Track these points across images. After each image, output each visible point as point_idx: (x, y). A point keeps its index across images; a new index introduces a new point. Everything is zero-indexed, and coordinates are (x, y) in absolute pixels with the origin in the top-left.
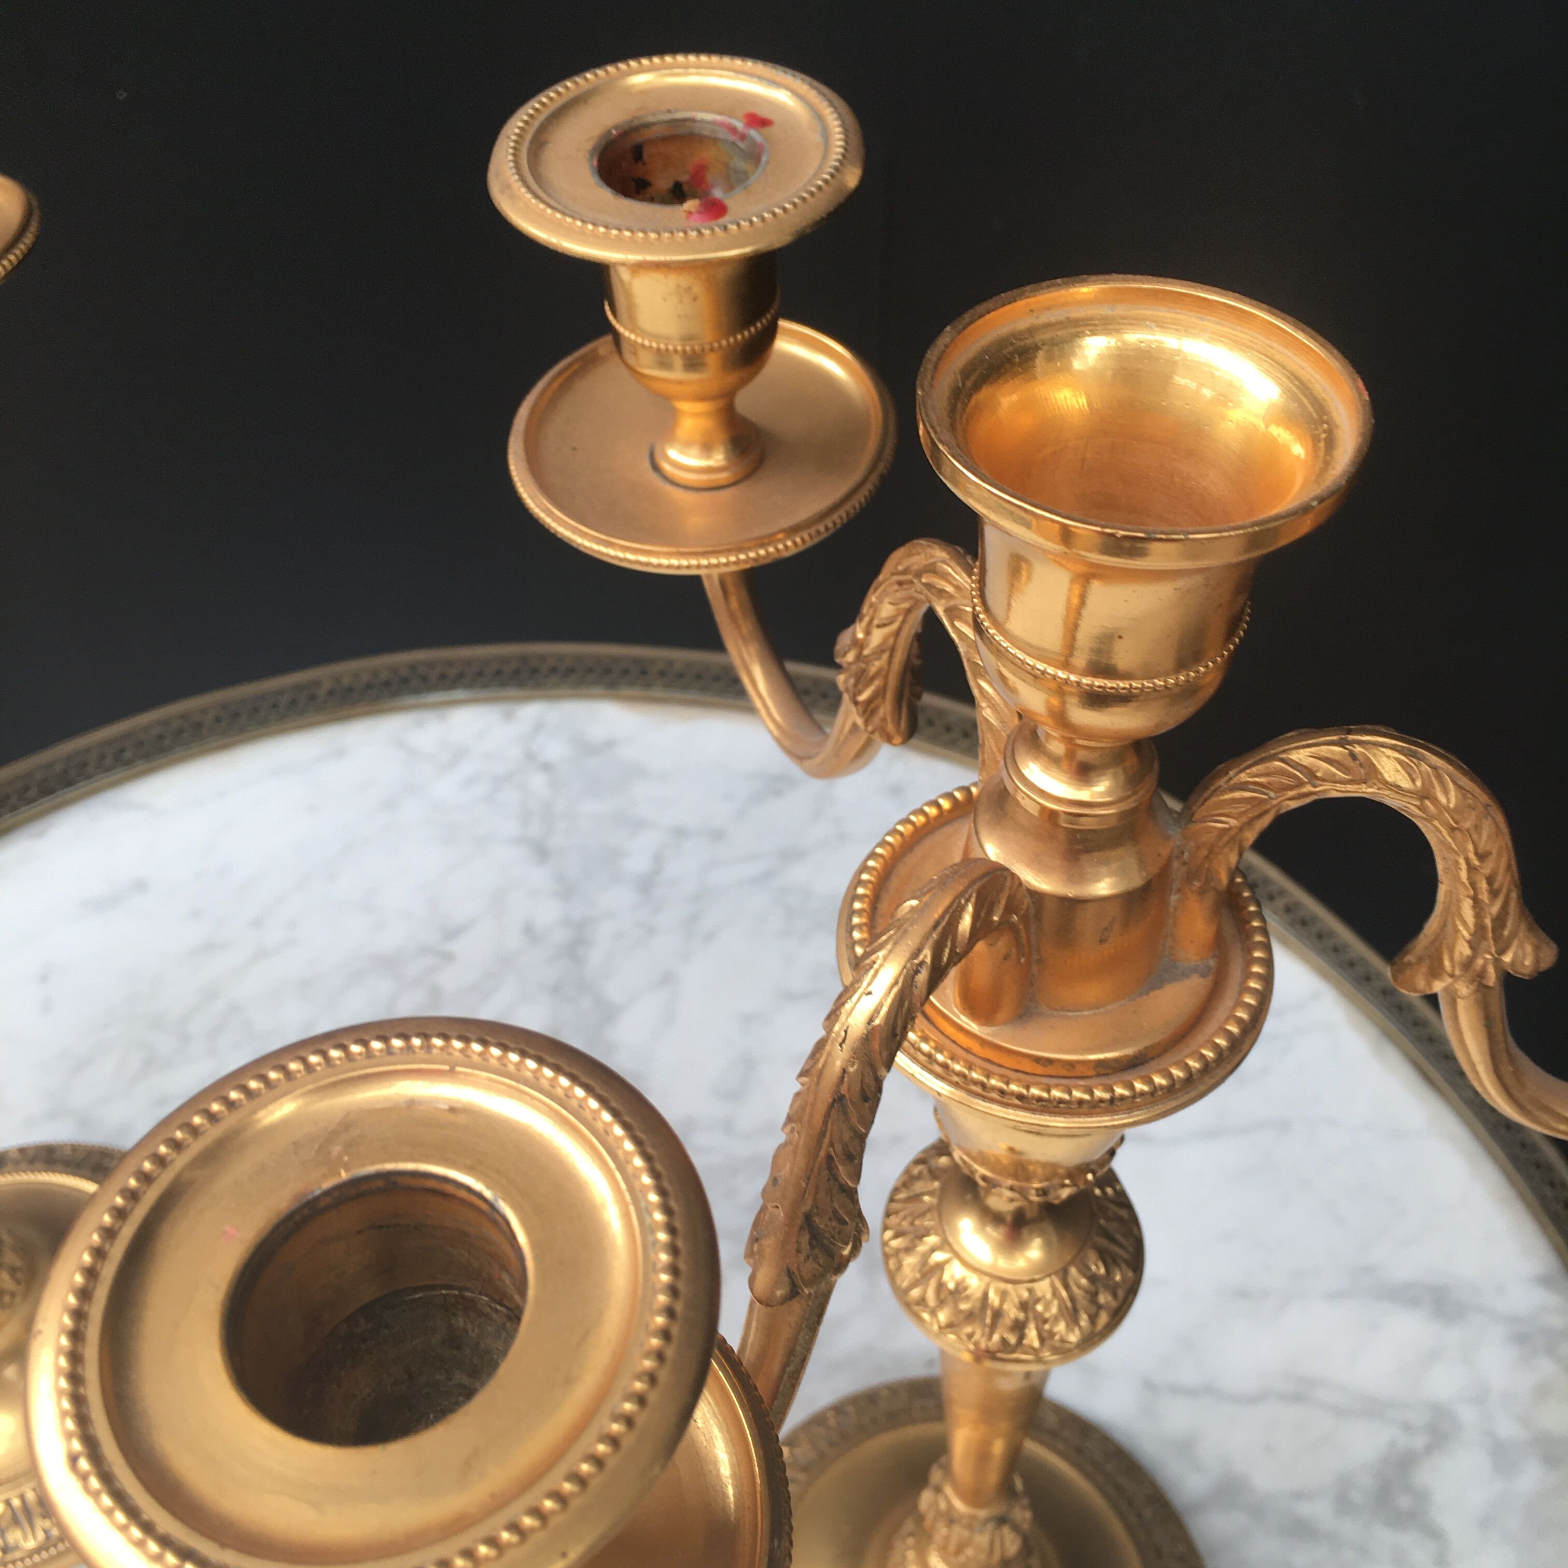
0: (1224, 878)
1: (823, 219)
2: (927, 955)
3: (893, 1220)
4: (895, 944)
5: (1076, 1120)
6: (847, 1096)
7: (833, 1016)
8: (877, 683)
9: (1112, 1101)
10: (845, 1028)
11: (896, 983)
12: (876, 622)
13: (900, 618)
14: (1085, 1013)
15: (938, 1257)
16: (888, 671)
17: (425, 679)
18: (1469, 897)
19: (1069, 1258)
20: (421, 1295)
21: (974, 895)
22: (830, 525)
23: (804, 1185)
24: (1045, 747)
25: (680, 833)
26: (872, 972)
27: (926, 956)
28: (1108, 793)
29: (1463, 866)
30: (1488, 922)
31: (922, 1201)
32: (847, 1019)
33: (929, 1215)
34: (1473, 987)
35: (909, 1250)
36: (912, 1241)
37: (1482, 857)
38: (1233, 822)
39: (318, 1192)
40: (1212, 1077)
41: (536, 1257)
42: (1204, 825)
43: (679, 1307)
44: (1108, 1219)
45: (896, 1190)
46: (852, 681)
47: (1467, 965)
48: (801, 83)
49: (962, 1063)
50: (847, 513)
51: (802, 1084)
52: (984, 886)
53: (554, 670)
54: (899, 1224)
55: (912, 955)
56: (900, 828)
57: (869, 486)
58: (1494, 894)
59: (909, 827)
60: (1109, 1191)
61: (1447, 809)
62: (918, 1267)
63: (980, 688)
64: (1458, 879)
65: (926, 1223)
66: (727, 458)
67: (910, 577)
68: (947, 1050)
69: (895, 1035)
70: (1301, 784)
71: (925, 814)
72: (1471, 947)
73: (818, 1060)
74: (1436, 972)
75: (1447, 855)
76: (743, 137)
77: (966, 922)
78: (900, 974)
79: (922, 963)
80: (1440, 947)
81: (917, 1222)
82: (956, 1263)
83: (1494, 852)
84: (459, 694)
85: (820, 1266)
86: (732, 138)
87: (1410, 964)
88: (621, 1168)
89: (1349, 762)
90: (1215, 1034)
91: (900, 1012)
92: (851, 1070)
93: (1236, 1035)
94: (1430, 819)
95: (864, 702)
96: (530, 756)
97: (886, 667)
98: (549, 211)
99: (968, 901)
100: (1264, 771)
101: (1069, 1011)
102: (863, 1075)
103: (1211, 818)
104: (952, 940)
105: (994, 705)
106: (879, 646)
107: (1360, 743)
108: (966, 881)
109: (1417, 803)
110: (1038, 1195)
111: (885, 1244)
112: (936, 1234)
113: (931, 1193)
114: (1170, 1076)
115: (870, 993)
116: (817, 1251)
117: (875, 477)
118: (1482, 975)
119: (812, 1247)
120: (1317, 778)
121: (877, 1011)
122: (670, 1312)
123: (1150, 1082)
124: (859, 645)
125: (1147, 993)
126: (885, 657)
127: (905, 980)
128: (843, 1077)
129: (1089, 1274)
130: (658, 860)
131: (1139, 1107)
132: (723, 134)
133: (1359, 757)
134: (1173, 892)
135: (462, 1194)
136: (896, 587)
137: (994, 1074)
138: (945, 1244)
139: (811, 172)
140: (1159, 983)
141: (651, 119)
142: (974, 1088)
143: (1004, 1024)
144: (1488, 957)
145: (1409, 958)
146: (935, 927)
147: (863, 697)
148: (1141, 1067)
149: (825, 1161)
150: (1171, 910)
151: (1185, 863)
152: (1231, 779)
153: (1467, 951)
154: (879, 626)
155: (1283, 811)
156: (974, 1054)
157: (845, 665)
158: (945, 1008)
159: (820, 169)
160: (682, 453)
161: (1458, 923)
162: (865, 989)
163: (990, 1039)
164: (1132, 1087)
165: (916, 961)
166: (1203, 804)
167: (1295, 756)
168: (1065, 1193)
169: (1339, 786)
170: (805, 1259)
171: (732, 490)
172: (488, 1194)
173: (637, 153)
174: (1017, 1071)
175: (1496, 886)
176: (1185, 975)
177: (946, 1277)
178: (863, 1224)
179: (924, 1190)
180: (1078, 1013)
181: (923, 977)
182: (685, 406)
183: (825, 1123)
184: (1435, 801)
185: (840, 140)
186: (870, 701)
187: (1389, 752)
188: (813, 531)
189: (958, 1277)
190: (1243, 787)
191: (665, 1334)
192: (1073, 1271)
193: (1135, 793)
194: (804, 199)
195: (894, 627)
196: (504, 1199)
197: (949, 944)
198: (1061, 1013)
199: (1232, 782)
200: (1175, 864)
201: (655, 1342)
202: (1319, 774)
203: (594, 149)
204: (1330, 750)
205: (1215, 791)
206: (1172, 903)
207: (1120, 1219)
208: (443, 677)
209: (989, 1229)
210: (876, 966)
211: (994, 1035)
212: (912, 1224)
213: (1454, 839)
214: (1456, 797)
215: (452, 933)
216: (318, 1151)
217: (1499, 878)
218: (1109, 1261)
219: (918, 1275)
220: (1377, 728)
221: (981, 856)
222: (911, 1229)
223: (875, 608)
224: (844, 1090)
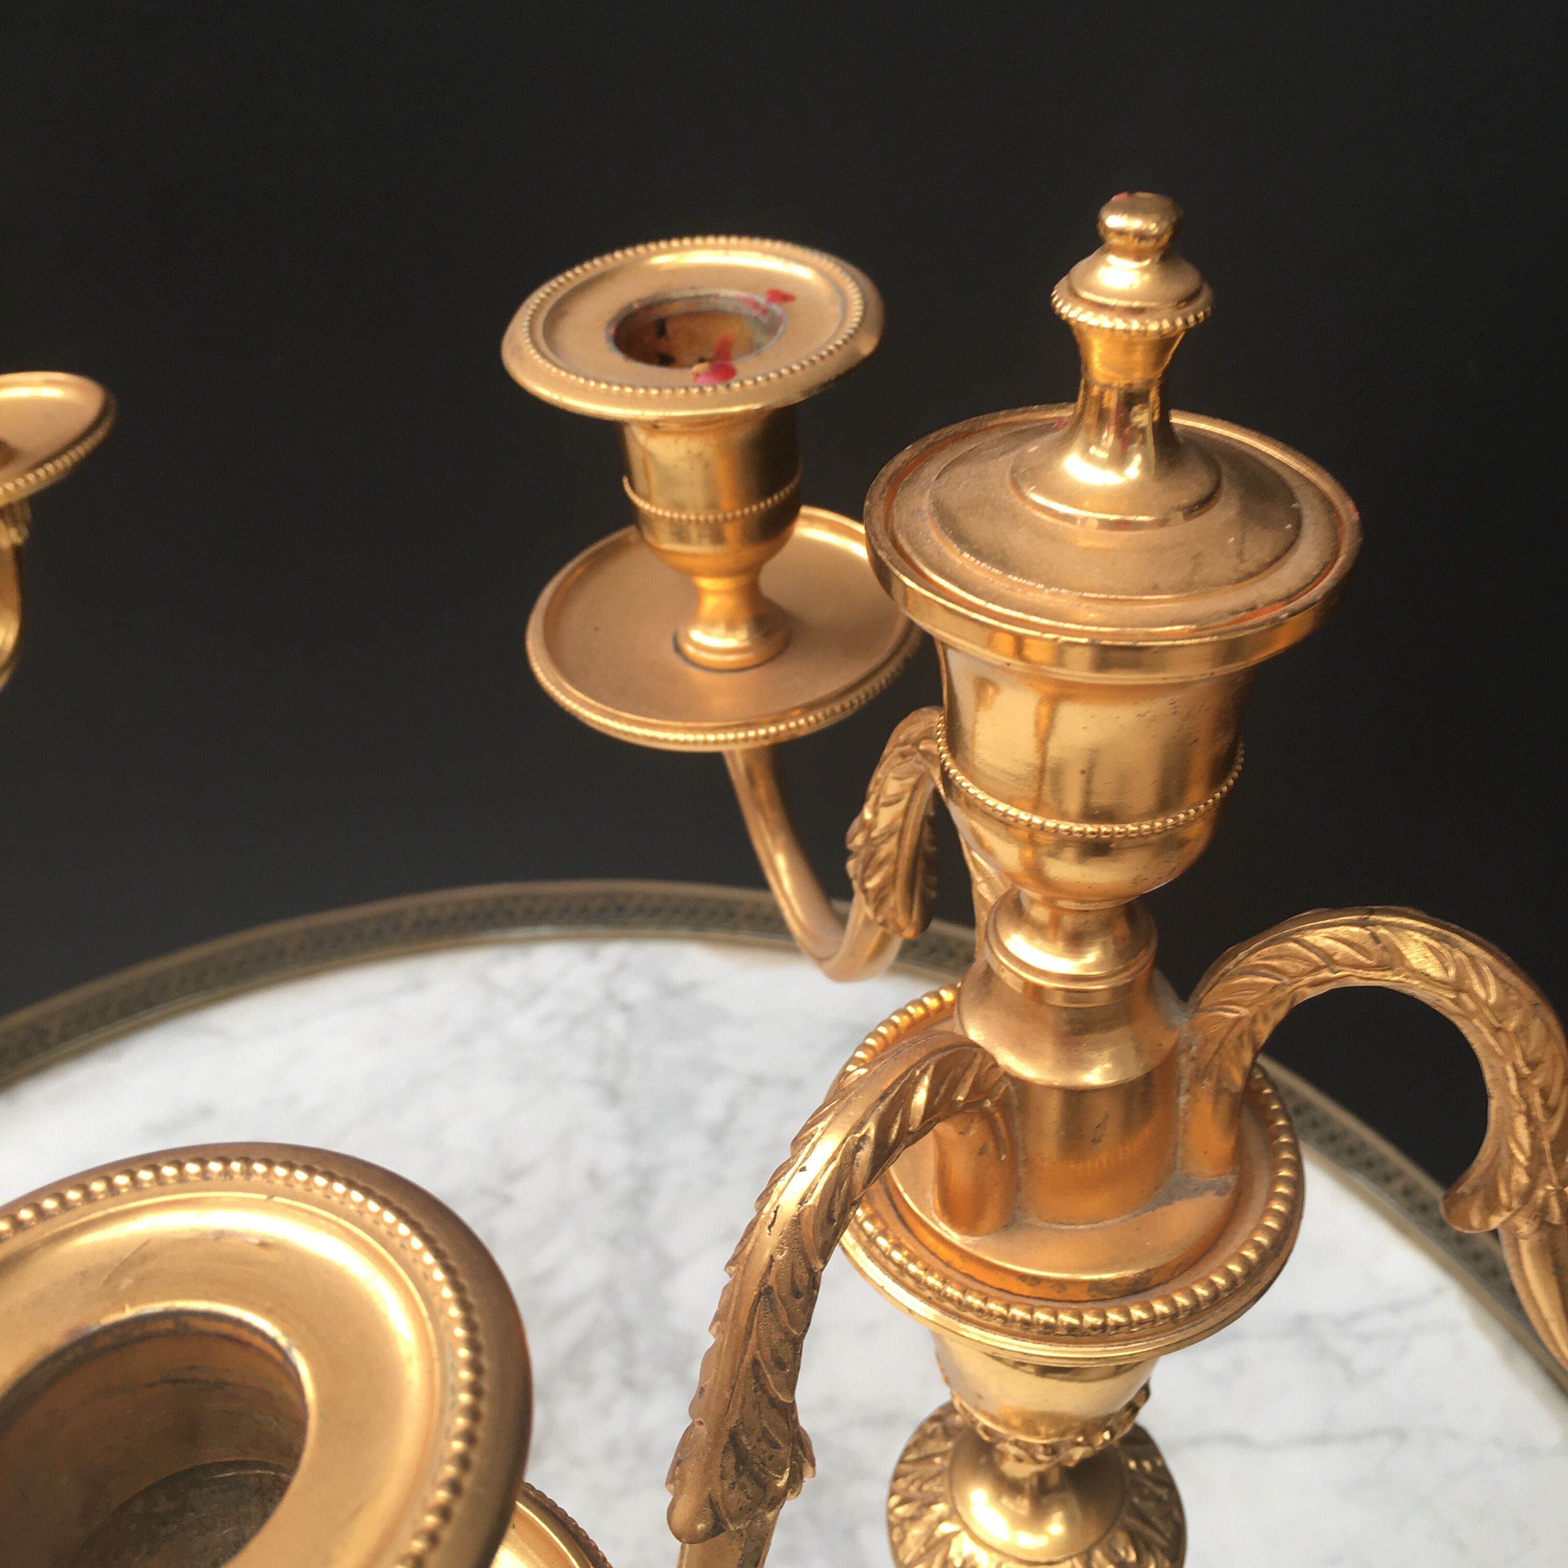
0: (1238, 1079)
1: (830, 381)
2: (871, 1129)
3: (901, 1483)
4: (836, 1115)
5: (1063, 1348)
6: (775, 1289)
7: (765, 1196)
8: (887, 869)
9: (1104, 1327)
10: (775, 1209)
11: (833, 1158)
12: (882, 800)
13: (907, 796)
14: (1081, 1227)
15: (945, 1528)
16: (898, 857)
17: (510, 913)
18: (1520, 1112)
19: (1092, 1538)
20: (234, 1473)
21: (932, 1068)
22: (847, 705)
23: (727, 1395)
24: (1028, 915)
25: (758, 1081)
26: (809, 1146)
27: (868, 1130)
28: (1097, 965)
29: (1511, 1074)
30: (1547, 1145)
31: (934, 1463)
32: (778, 1198)
33: (938, 1480)
34: (1535, 1225)
35: (913, 1519)
36: (919, 1509)
37: (1532, 1065)
38: (1244, 1011)
39: (95, 1328)
40: (1224, 1310)
41: (321, 1415)
42: (1210, 1014)
43: (468, 1482)
44: (1143, 1498)
45: (907, 1450)
46: (860, 867)
47: (1527, 1195)
48: (828, 263)
49: (936, 1276)
50: (867, 696)
51: (731, 1275)
52: (945, 1059)
53: (640, 910)
54: (906, 1489)
55: (853, 1128)
56: (896, 1019)
57: (892, 668)
58: (1550, 1111)
59: (906, 1018)
60: (1147, 1465)
61: (1486, 1003)
62: (924, 1540)
63: (974, 860)
64: (1507, 1090)
65: (936, 1489)
66: (750, 638)
67: (908, 747)
68: (922, 1260)
69: (830, 1220)
70: (1318, 969)
71: (924, 1006)
72: (1530, 1175)
73: (746, 1246)
74: (1492, 1205)
75: (1494, 1062)
76: (765, 311)
77: (920, 1098)
78: (839, 1149)
79: (864, 1138)
80: (1495, 1174)
81: (926, 1488)
82: (964, 1535)
83: (1547, 1058)
84: (544, 930)
85: (748, 1498)
86: (755, 313)
87: (1463, 1195)
88: (434, 1317)
89: (1369, 945)
90: (1230, 1259)
91: (837, 1192)
92: (779, 1257)
93: (1254, 1261)
94: (1468, 1016)
95: (874, 889)
96: (610, 996)
97: (895, 851)
98: (554, 370)
99: (924, 1072)
100: (1276, 953)
101: (1062, 1223)
102: (793, 1265)
103: (1222, 1005)
104: (902, 1115)
105: (988, 879)
106: (888, 826)
107: (1385, 925)
108: (924, 1052)
109: (1452, 996)
110: (1046, 1454)
111: (890, 1511)
112: (945, 1501)
113: (942, 1454)
114: (1173, 1303)
115: (803, 1169)
116: (744, 1479)
117: (897, 661)
118: (1543, 1211)
119: (739, 1474)
120: (1336, 963)
121: (811, 1190)
122: (455, 1487)
123: (1149, 1309)
124: (868, 827)
125: (1154, 1209)
126: (894, 840)
127: (844, 1156)
128: (770, 1267)
129: (1116, 1560)
130: (733, 1109)
131: (1137, 1338)
132: (746, 310)
133: (1381, 939)
134: (1182, 1093)
135: (258, 1341)
136: (900, 760)
137: (971, 1289)
138: (954, 1514)
139: (825, 339)
140: (1170, 1199)
141: (675, 295)
142: (948, 1305)
143: (988, 1233)
144: (1550, 1187)
145: (1463, 1189)
146: (882, 1098)
147: (870, 884)
148: (1143, 1294)
149: (750, 1366)
150: (1181, 1114)
151: (1193, 1059)
152: (1240, 962)
153: (1524, 1180)
154: (888, 804)
155: (1299, 1001)
156: (955, 1269)
157: (855, 850)
158: (923, 1212)
159: (834, 336)
160: (707, 633)
161: (1513, 1145)
162: (800, 1165)
163: (970, 1250)
164: (1127, 1314)
165: (858, 1135)
166: (1212, 988)
167: (1309, 938)
168: (1078, 1453)
169: (1360, 972)
170: (730, 1488)
171: (755, 672)
172: (283, 1341)
173: (661, 327)
174: (1001, 1290)
175: (1552, 1101)
176: (1198, 1191)
177: (953, 1553)
178: (804, 1453)
179: (937, 1451)
180: (1073, 1227)
181: (865, 1154)
182: (706, 583)
183: (751, 1319)
184: (1473, 996)
185: (858, 311)
186: (881, 888)
187: (1417, 936)
188: (828, 711)
189: (965, 1554)
190: (1253, 971)
191: (444, 1512)
192: (1098, 1554)
193: (1126, 969)
194: (812, 362)
195: (901, 805)
196: (299, 1348)
197: (899, 1119)
198: (1054, 1226)
199: (1241, 965)
200: (1183, 1060)
201: (431, 1520)
202: (1336, 958)
203: (613, 320)
204: (1350, 932)
205: (1223, 975)
206: (1182, 1106)
207: (1159, 1499)
208: (529, 912)
209: (1005, 1500)
210: (814, 1140)
211: (976, 1246)
212: (920, 1489)
213: (1497, 1040)
214: (1498, 993)
215: (513, 1175)
216: (106, 1282)
217: (1556, 1090)
218: (1142, 1546)
219: (923, 1550)
220: (1404, 909)
221: (960, 1033)
222: (919, 1495)
223: (882, 784)
224: (771, 1280)
